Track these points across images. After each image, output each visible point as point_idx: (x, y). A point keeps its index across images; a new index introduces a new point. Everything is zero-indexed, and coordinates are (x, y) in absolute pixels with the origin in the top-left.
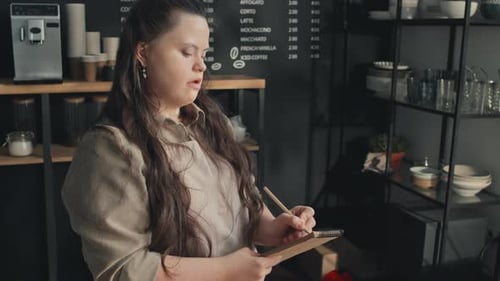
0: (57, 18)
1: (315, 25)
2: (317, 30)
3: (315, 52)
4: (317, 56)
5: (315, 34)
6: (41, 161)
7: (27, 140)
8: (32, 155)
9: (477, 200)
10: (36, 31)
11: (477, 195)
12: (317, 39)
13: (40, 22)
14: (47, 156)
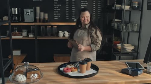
0: (33, 10)
1: (100, 11)
2: (100, 12)
3: (99, 17)
4: (100, 18)
5: (99, 13)
6: (35, 38)
7: (32, 34)
8: (33, 37)
9: (131, 52)
10: (28, 12)
11: (131, 51)
12: (100, 14)
13: (29, 11)
14: (36, 38)
